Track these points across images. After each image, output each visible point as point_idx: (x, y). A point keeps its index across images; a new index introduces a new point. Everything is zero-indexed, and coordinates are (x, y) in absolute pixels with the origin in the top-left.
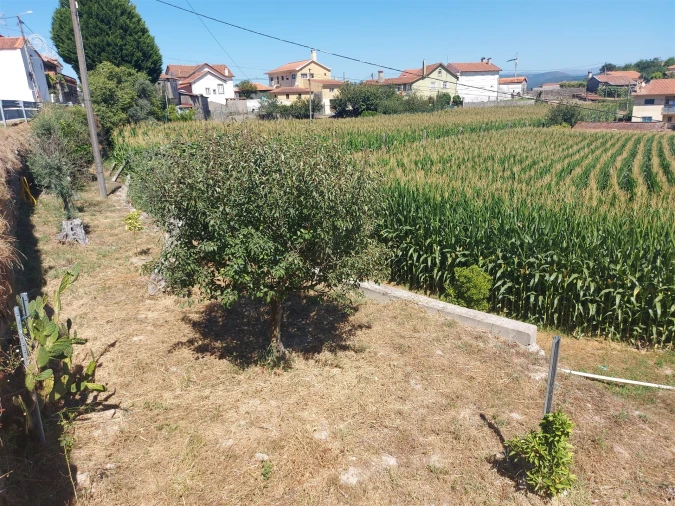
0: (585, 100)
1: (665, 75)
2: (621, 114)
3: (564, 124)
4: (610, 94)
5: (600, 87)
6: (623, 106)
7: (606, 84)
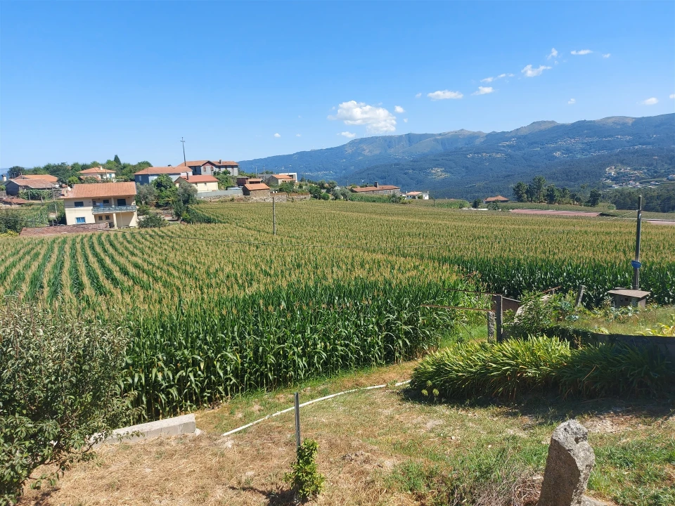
0: (10, 203)
1: (80, 179)
2: (53, 216)
3: (9, 231)
4: (33, 197)
5: (21, 191)
6: (51, 208)
7: (26, 187)
